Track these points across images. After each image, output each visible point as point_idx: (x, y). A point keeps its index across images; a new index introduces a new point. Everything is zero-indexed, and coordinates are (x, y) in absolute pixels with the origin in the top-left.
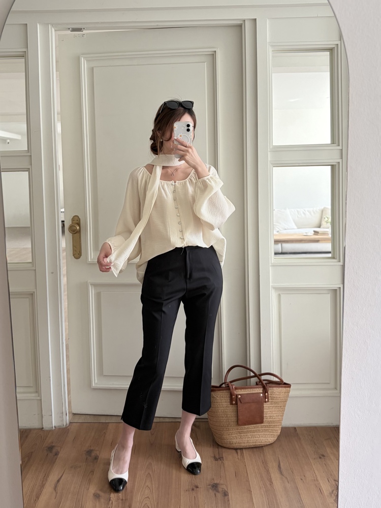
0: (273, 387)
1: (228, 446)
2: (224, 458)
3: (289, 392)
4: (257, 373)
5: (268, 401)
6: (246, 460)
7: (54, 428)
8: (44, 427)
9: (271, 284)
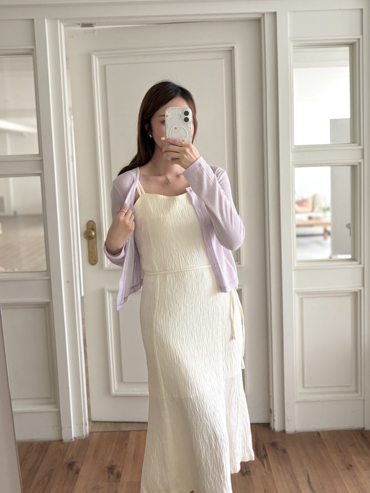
2: (252, 472)
6: (273, 474)
7: (73, 440)
8: (64, 439)
9: (294, 289)
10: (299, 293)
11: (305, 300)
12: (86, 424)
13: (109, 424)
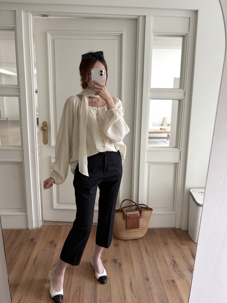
0: (144, 211)
1: (121, 239)
2: (119, 245)
3: (151, 213)
4: (137, 204)
5: (142, 218)
6: (130, 246)
7: (34, 229)
8: (29, 228)
9: (145, 160)
10: (148, 162)
11: (151, 165)
12: (40, 222)
13: (52, 223)
